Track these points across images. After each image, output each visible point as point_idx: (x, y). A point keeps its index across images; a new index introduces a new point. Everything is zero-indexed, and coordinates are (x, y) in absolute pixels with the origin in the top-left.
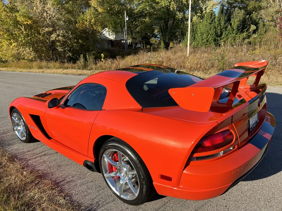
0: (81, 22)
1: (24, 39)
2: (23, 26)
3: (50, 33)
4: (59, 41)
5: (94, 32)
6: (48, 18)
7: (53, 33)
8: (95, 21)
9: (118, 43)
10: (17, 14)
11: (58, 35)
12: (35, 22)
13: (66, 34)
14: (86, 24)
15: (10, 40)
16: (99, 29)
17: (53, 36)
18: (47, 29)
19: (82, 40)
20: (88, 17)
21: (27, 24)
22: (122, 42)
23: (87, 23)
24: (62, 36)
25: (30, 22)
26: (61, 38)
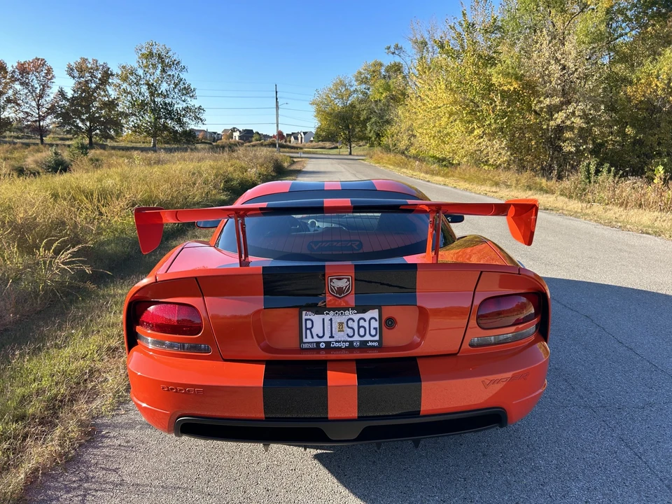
0: (643, 81)
1: (495, 123)
2: (499, 95)
3: (552, 110)
4: (571, 128)
7: (562, 110)
10: (492, 70)
11: (572, 114)
12: (530, 87)
13: (592, 112)
14: (656, 85)
18: (547, 101)
19: (634, 128)
20: (666, 68)
21: (510, 90)
23: (658, 84)
24: (581, 117)
25: (516, 86)
26: (578, 122)
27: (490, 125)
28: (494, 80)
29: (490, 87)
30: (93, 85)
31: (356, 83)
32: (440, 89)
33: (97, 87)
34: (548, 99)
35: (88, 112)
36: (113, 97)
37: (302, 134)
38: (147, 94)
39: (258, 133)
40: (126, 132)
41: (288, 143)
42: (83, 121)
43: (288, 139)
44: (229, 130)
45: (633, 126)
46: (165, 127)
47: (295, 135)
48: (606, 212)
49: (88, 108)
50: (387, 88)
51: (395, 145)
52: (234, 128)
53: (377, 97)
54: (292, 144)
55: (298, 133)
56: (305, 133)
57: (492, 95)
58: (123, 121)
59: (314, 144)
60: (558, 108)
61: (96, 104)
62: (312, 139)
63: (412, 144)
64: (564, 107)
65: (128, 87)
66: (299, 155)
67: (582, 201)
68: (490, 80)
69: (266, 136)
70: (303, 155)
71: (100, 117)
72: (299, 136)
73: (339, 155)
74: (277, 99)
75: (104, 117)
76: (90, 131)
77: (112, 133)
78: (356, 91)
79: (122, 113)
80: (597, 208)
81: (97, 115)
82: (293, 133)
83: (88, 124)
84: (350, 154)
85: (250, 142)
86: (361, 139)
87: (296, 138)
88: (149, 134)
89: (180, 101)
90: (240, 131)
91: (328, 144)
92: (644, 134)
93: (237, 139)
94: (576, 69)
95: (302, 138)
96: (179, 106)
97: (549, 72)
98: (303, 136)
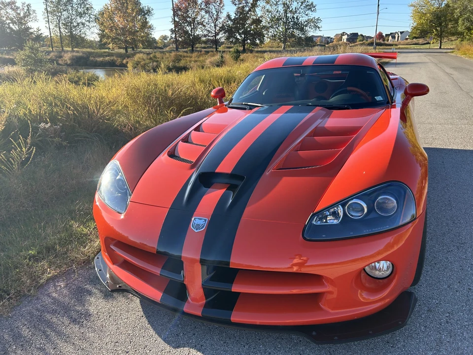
30: (247, 9)
33: (250, 10)
35: (243, 27)
36: (259, 16)
37: (399, 33)
38: (282, 12)
39: (362, 35)
40: (267, 40)
41: (386, 42)
42: (240, 34)
43: (386, 39)
44: (339, 34)
46: (293, 36)
47: (393, 35)
49: (243, 25)
52: (344, 33)
54: (389, 42)
55: (396, 32)
56: (401, 33)
58: (265, 32)
59: (409, 41)
61: (249, 22)
62: (407, 37)
65: (270, 7)
66: (393, 51)
69: (368, 38)
70: (396, 51)
71: (250, 31)
72: (397, 36)
73: (430, 49)
75: (253, 30)
76: (244, 40)
77: (258, 41)
79: (264, 27)
81: (249, 29)
82: (391, 33)
83: (243, 36)
84: (440, 48)
85: (354, 43)
86: (453, 34)
87: (394, 37)
88: (281, 41)
89: (304, 15)
90: (348, 35)
91: (421, 41)
93: (345, 41)
95: (398, 37)
96: (303, 19)
98: (400, 35)
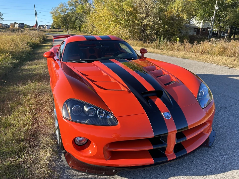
0: (170, 10)
1: (125, 23)
2: (126, 13)
3: (143, 19)
4: (149, 25)
5: (180, 20)
6: (145, 6)
7: (146, 19)
8: (182, 10)
9: (204, 31)
10: (123, 3)
11: (149, 21)
12: (135, 9)
13: (155, 20)
14: (174, 12)
15: (116, 22)
16: (185, 16)
17: (145, 21)
18: (142, 16)
19: (167, 26)
20: (177, 6)
21: (129, 11)
22: (209, 30)
24: (152, 22)
25: (131, 10)
26: (151, 23)
27: (123, 24)
28: (124, 7)
29: (122, 10)
31: (68, 6)
32: (105, 10)
34: (142, 15)
37: (46, 25)
39: (26, 25)
43: (40, 28)
44: (13, 23)
45: (167, 25)
47: (43, 26)
48: (168, 52)
50: (83, 8)
51: (87, 30)
52: (15, 23)
53: (79, 11)
54: (42, 30)
55: (44, 25)
56: (47, 25)
57: (123, 12)
59: (51, 30)
60: (145, 18)
62: (50, 28)
63: (93, 30)
64: (147, 18)
66: (48, 34)
67: (159, 49)
68: (122, 7)
69: (30, 26)
70: (49, 34)
72: (45, 27)
73: (64, 34)
74: (35, 11)
78: (68, 9)
80: (165, 52)
82: (42, 25)
84: (68, 34)
85: (23, 29)
86: (72, 28)
87: (43, 27)
90: (18, 24)
91: (57, 30)
92: (170, 28)
93: (17, 27)
94: (150, 5)
95: (46, 27)
97: (142, 5)
98: (46, 26)
